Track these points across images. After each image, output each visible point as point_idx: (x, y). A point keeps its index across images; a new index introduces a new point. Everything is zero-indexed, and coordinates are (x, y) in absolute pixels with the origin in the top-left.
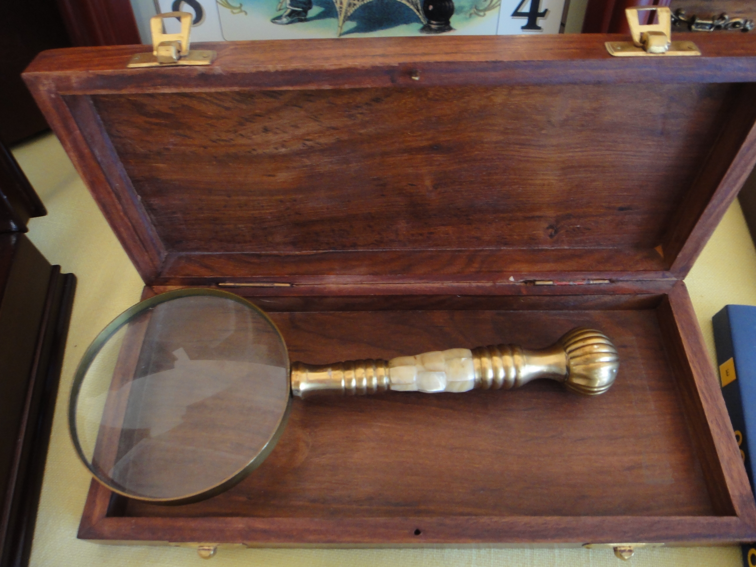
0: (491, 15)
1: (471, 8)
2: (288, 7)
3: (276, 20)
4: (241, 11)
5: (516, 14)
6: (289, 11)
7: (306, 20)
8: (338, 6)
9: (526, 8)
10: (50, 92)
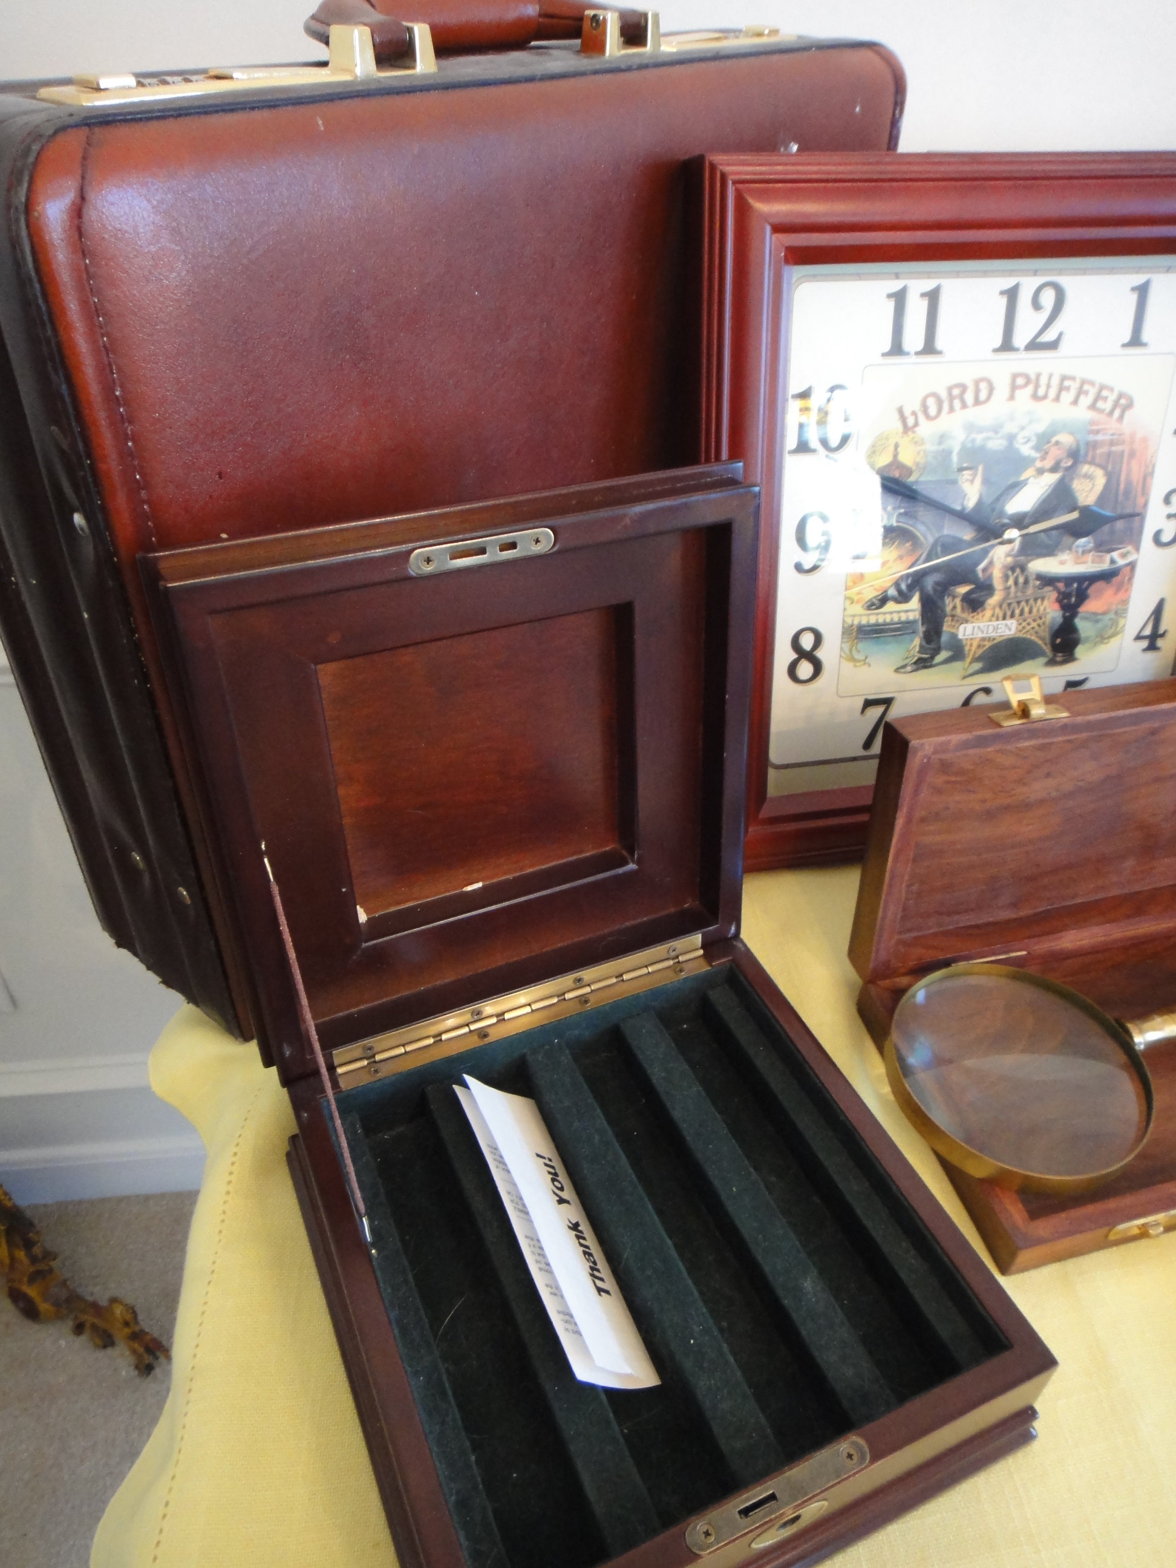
0: (1114, 642)
1: (1097, 637)
2: (916, 654)
3: (897, 670)
4: (865, 664)
5: (1139, 638)
6: (916, 659)
7: (931, 666)
8: (967, 648)
9: (1148, 632)
10: (925, 756)
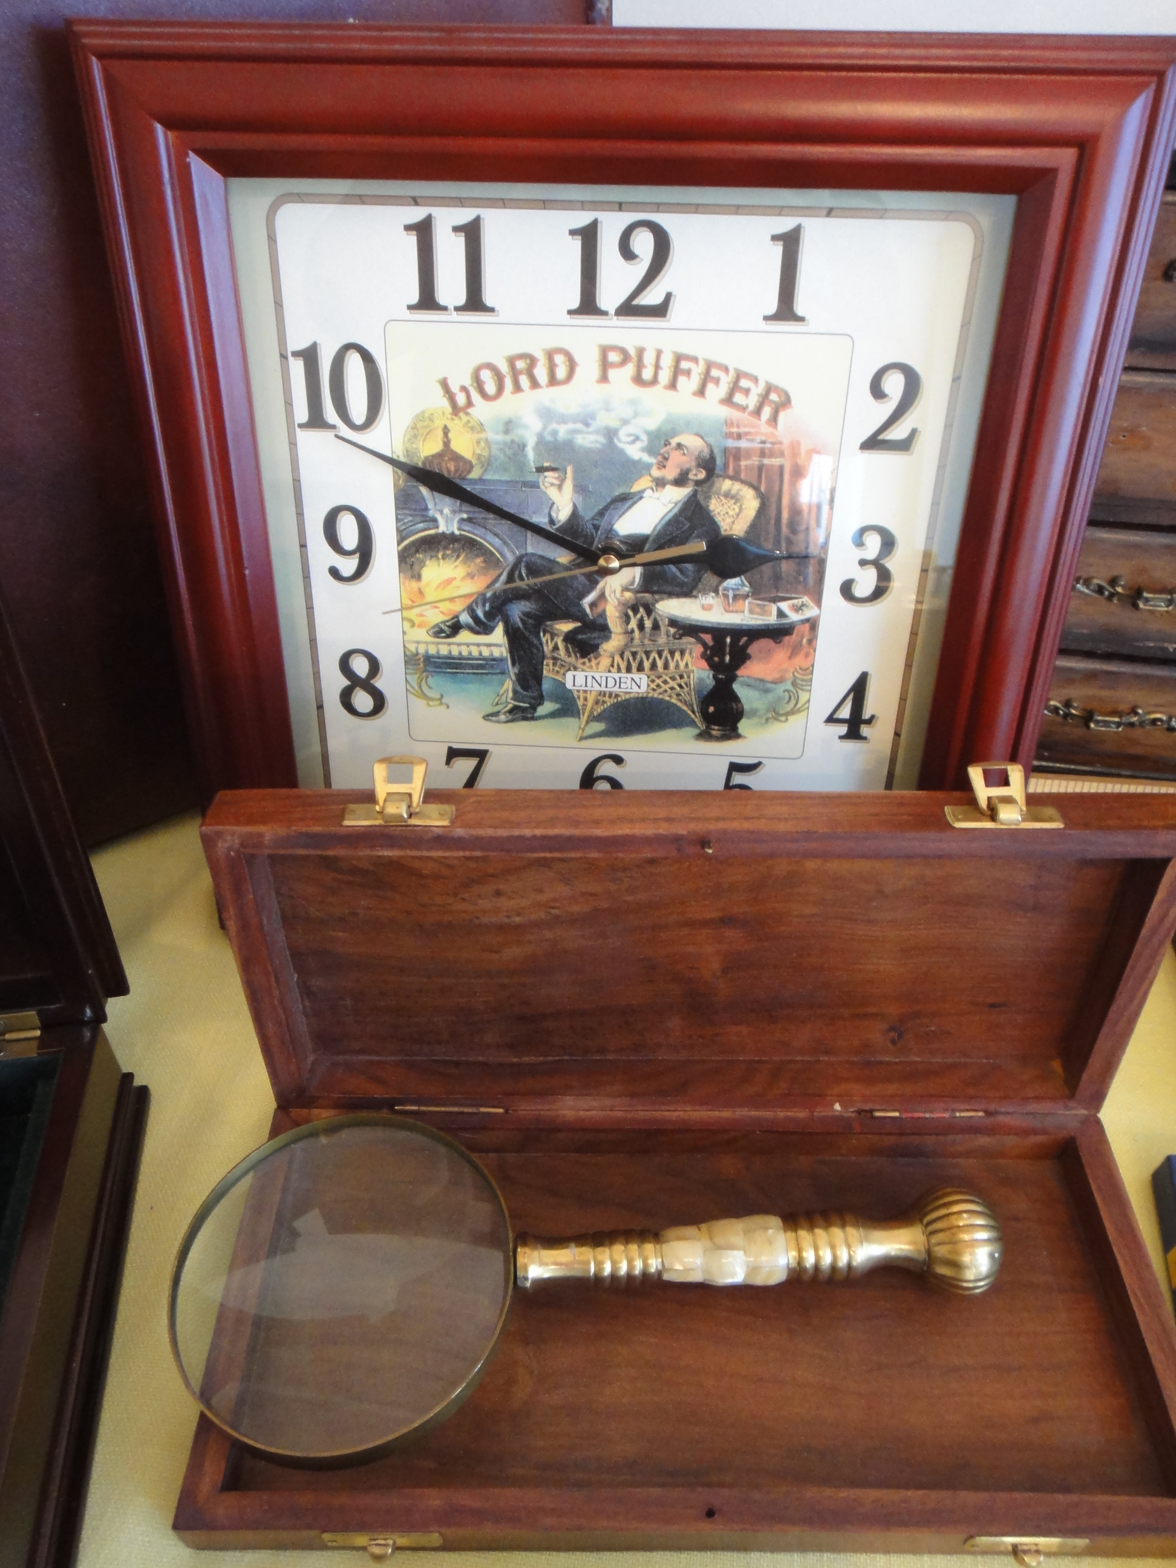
1: (768, 711)
5: (831, 720)
6: (510, 706)
9: (845, 713)
